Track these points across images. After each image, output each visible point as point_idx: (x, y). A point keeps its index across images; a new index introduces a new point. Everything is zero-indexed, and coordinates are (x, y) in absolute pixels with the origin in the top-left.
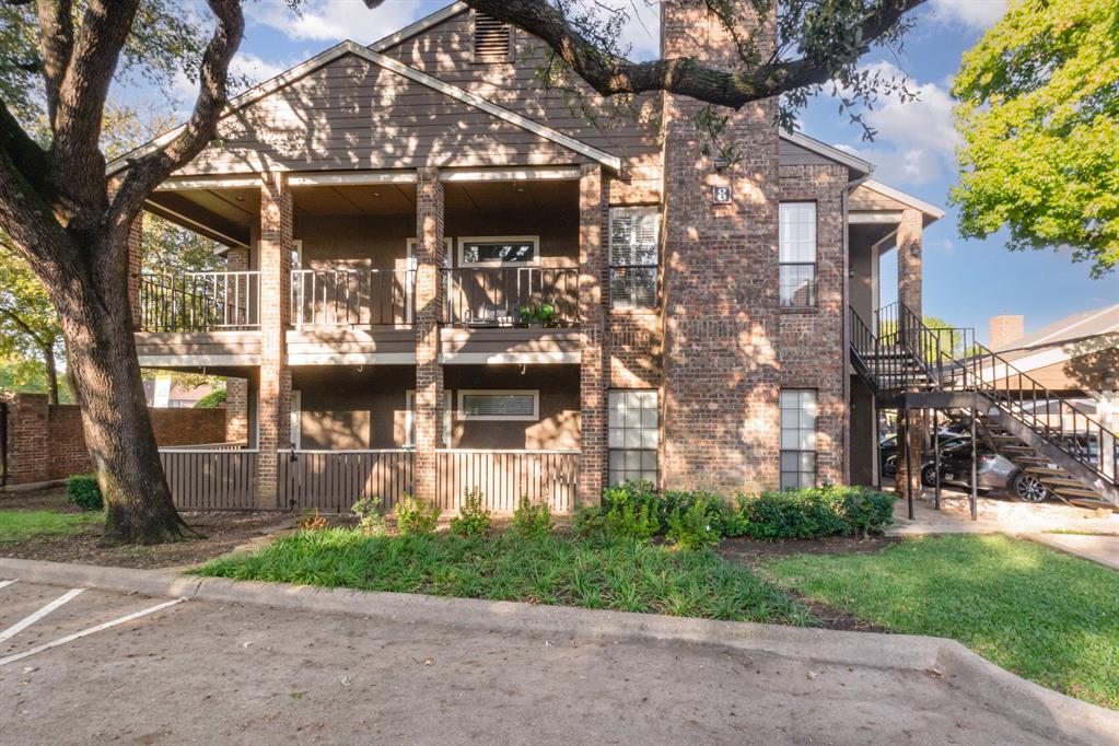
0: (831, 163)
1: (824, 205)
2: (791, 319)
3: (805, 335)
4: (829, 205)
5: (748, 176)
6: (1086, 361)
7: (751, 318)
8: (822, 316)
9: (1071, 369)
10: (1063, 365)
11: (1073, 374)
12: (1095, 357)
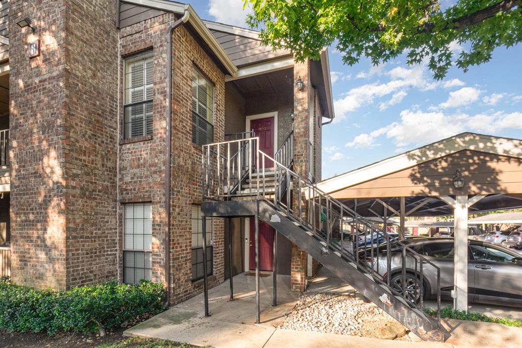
0: (162, 12)
1: (158, 50)
2: (136, 147)
3: (145, 159)
4: (161, 49)
5: (49, 29)
6: (436, 165)
7: (49, 145)
8: (155, 142)
9: (418, 175)
10: (410, 171)
11: (420, 180)
12: (446, 161)
